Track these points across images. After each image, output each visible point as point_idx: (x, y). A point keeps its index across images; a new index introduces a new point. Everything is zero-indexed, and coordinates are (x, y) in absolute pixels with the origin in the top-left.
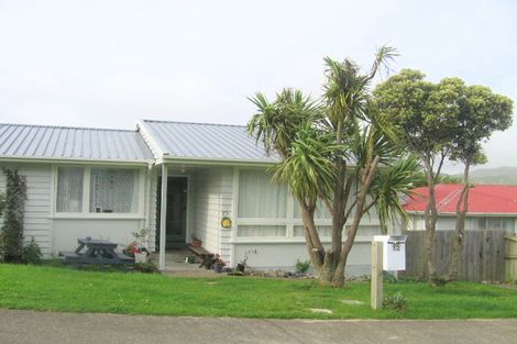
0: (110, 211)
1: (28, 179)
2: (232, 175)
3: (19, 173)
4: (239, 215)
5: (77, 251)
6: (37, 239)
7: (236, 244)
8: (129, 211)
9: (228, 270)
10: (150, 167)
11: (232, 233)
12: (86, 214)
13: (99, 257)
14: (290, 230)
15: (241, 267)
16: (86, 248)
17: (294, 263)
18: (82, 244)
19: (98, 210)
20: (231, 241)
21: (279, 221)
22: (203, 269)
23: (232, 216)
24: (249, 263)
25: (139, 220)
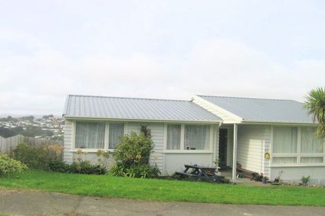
0: (194, 149)
1: (152, 131)
2: (270, 129)
3: (148, 128)
4: (273, 152)
5: (185, 171)
6: (158, 164)
7: (272, 168)
8: (203, 149)
9: (270, 182)
10: (220, 125)
11: (270, 162)
12: (182, 150)
13: (199, 174)
14: (298, 160)
15: (277, 180)
16: (190, 170)
17: (300, 178)
18: (188, 167)
19: (188, 148)
20: (269, 166)
21: (293, 155)
22: (253, 181)
23: (270, 152)
24: (281, 178)
25: (210, 154)
